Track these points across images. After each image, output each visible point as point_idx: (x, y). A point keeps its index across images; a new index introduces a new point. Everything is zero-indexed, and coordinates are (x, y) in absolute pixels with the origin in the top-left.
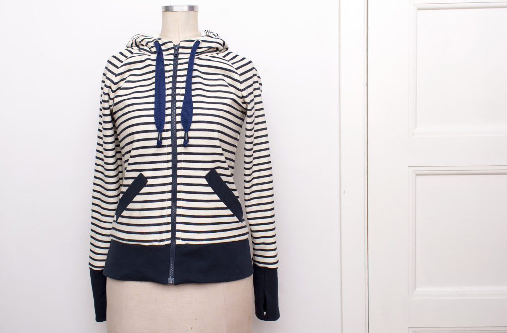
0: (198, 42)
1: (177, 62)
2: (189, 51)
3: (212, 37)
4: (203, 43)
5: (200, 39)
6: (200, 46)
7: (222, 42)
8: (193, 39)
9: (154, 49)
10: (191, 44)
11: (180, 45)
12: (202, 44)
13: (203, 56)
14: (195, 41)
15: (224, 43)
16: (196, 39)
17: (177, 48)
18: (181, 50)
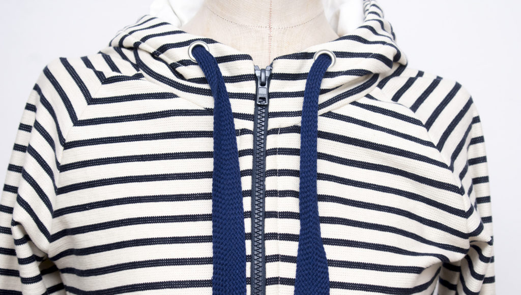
0: (325, 59)
1: (266, 125)
2: (300, 85)
3: (365, 41)
4: (338, 59)
5: (330, 47)
6: (330, 69)
7: (389, 53)
8: (310, 50)
9: (194, 72)
10: (306, 66)
11: (276, 70)
12: (339, 65)
13: (343, 107)
14: (316, 57)
15: (398, 56)
16: (318, 49)
17: (263, 79)
18: (276, 86)
